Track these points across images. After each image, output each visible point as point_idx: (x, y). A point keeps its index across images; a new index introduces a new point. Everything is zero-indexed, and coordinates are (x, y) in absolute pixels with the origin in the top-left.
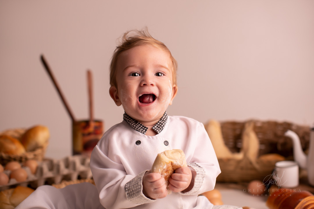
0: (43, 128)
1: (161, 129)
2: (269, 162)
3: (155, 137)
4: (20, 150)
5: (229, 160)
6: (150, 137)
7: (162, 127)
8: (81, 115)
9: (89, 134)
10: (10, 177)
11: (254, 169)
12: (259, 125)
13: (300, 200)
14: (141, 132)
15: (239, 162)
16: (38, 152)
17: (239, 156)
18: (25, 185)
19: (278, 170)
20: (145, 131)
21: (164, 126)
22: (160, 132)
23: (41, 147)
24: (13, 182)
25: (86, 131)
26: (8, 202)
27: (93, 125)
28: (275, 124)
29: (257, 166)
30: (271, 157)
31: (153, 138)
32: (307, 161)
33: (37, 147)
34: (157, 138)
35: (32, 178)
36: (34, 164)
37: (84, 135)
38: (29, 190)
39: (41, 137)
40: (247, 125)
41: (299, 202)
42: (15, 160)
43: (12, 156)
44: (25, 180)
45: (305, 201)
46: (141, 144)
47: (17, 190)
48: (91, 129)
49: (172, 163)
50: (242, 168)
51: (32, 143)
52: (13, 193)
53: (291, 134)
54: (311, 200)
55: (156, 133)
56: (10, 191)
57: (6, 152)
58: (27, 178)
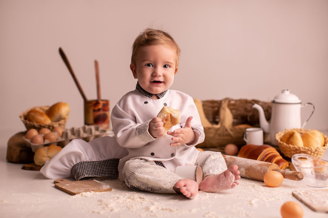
0: (65, 104)
1: (162, 96)
2: (241, 129)
3: (157, 100)
4: (48, 121)
5: (209, 128)
6: (154, 100)
7: (163, 95)
8: (91, 96)
9: (99, 110)
10: (44, 138)
11: (229, 135)
12: (233, 102)
13: (263, 150)
14: (148, 97)
15: (217, 130)
16: (62, 122)
17: (218, 126)
18: (56, 144)
19: (247, 133)
20: (151, 97)
21: (164, 94)
22: (161, 98)
23: (64, 119)
24: (47, 142)
25: (96, 108)
26: (46, 155)
27: (101, 102)
28: (246, 102)
29: (231, 133)
30: (242, 126)
31: (156, 101)
32: (270, 127)
33: (60, 118)
34: (159, 101)
35: (60, 139)
36: (61, 130)
37: (94, 111)
38: (59, 148)
39: (64, 111)
40: (223, 102)
41: (262, 151)
42: (44, 127)
43: (43, 125)
44: (56, 141)
45: (266, 151)
46: (148, 103)
47: (51, 147)
48: (100, 106)
49: (171, 115)
50: (220, 135)
51: (57, 116)
52: (48, 150)
53: (256, 106)
54: (270, 150)
55: (159, 98)
56: (46, 148)
57: (37, 122)
58: (57, 140)
